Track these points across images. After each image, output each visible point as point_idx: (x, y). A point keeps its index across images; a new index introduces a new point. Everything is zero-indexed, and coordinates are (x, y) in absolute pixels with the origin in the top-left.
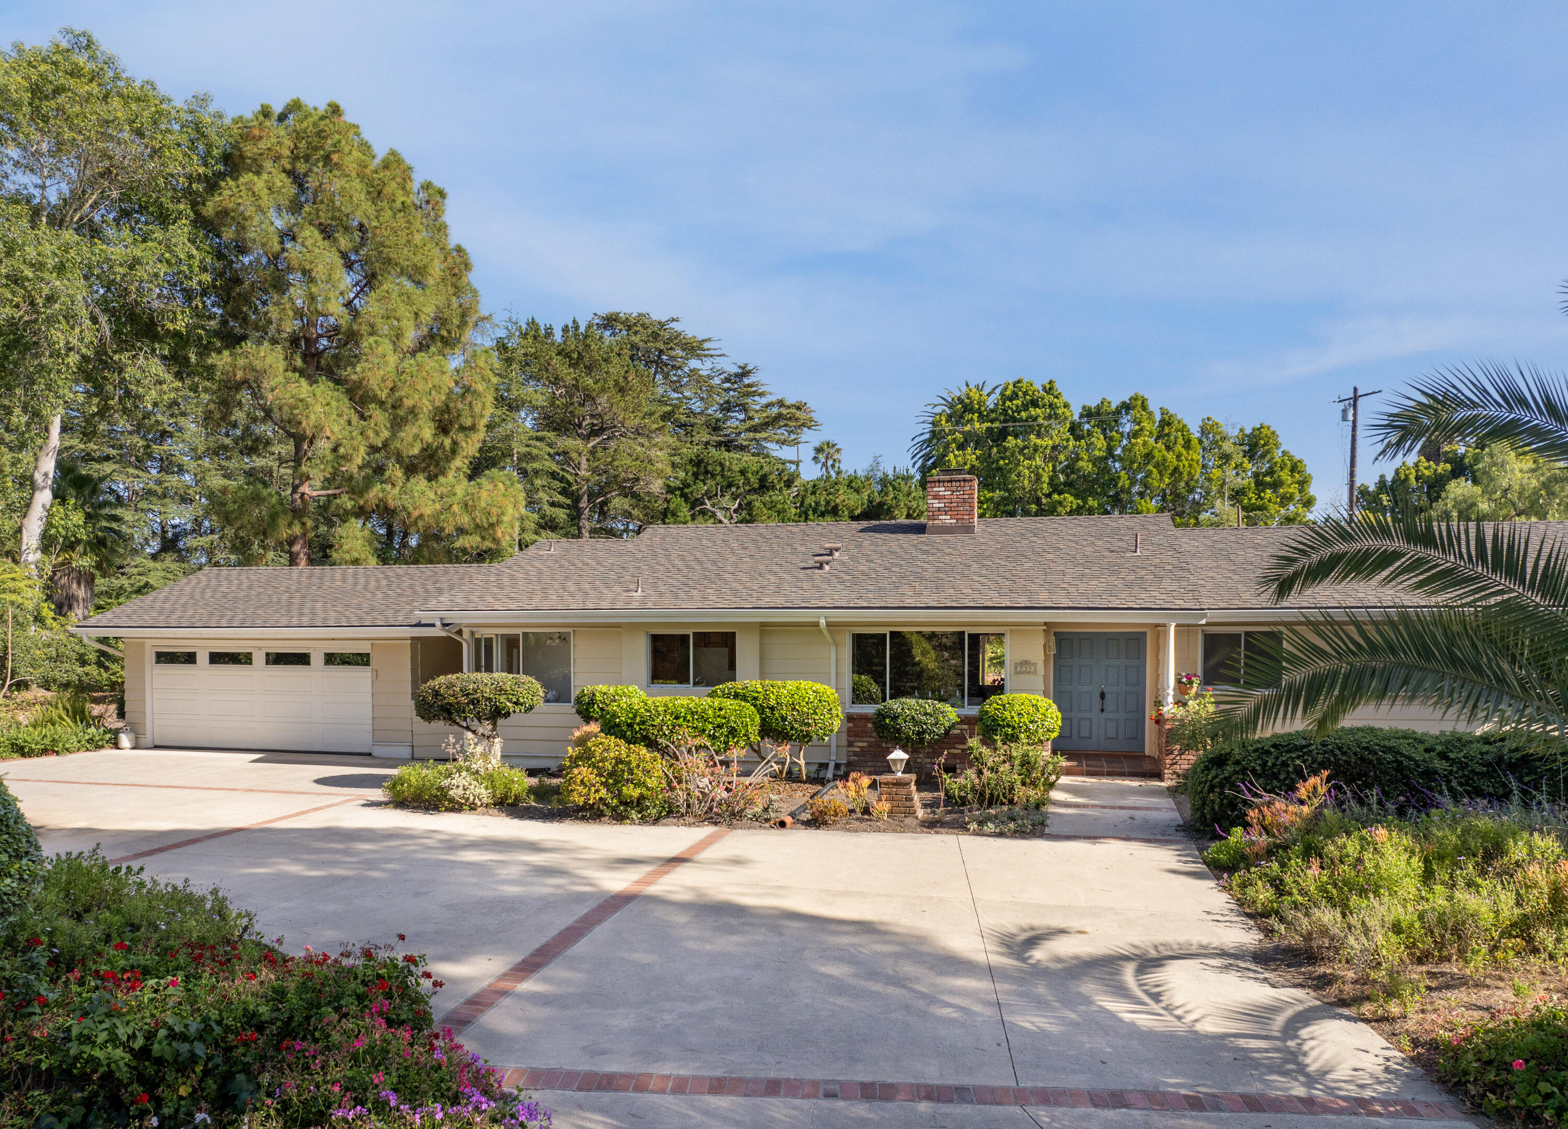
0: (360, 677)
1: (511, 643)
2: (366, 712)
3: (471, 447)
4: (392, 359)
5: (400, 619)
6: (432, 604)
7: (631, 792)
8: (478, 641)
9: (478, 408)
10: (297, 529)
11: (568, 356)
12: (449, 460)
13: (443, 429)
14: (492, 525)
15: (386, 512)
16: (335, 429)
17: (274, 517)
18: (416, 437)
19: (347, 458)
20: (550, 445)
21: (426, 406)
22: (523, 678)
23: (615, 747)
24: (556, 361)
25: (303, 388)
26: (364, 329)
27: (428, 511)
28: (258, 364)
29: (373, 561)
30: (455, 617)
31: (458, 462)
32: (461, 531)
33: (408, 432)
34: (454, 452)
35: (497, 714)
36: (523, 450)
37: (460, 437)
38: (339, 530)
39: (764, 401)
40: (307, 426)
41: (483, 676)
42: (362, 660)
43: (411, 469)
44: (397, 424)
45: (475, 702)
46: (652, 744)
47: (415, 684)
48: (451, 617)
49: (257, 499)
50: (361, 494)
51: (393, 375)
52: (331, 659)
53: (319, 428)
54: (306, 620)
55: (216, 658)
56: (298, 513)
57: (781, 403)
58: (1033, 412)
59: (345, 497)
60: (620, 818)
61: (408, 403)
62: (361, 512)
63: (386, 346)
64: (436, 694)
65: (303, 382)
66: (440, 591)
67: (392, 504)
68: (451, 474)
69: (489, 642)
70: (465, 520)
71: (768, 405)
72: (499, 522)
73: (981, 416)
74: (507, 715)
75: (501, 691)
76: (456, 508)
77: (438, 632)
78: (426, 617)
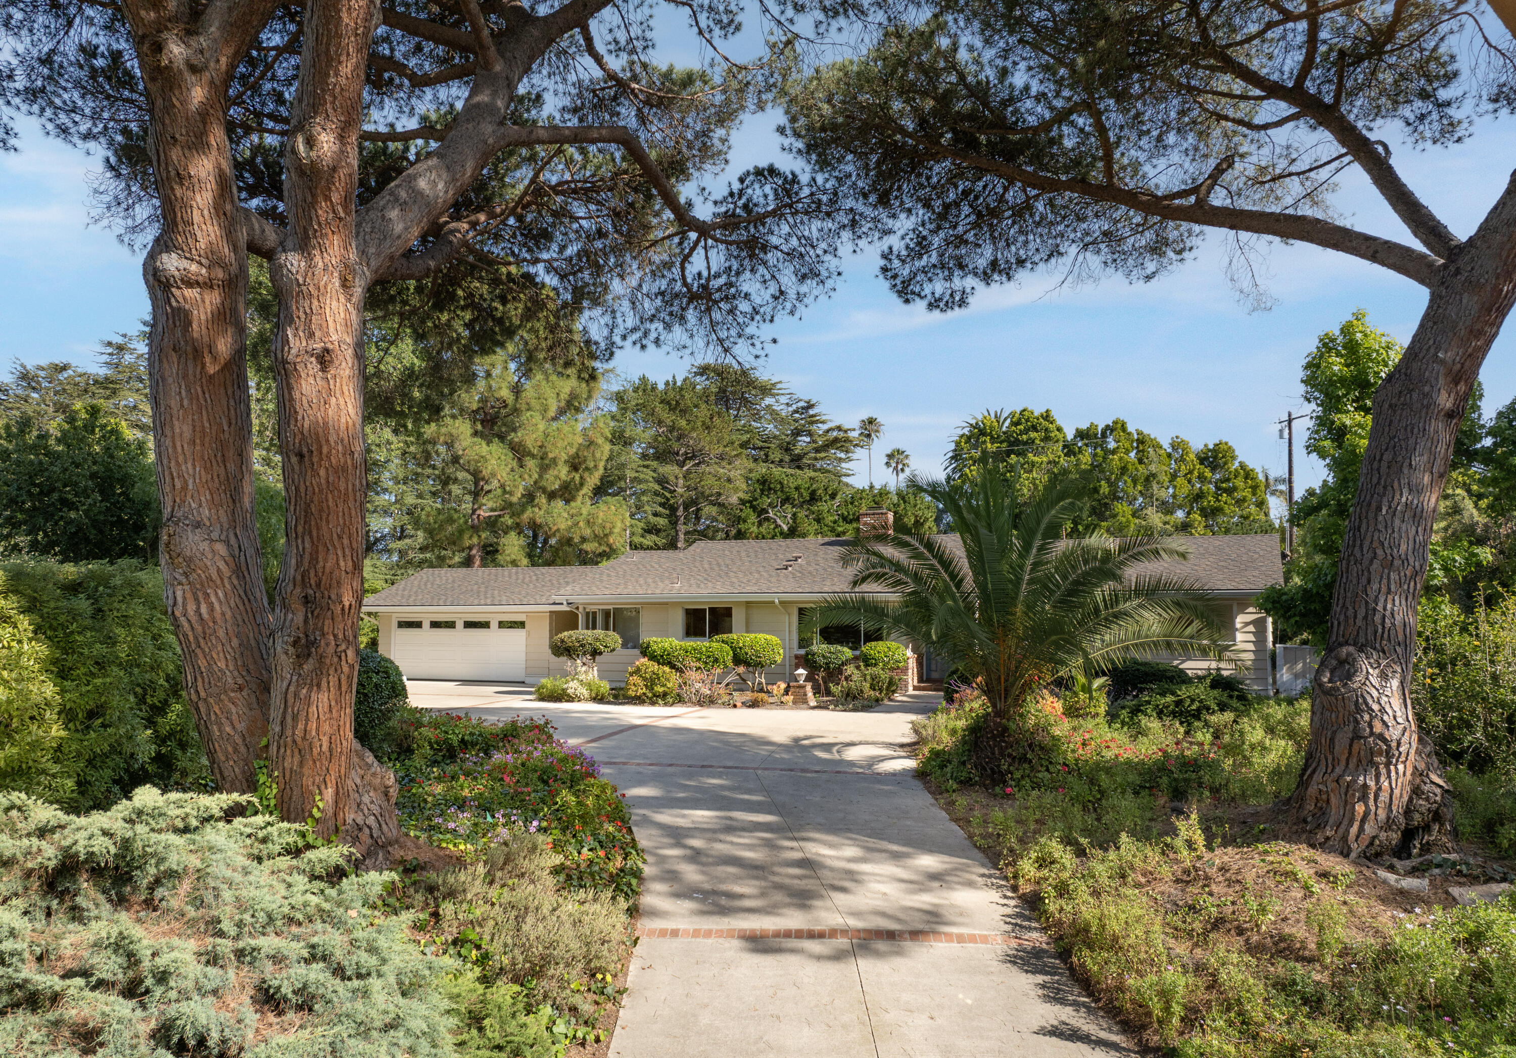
0: (518, 635)
1: (607, 614)
2: (523, 657)
3: (593, 480)
4: (542, 426)
5: (544, 600)
6: (562, 592)
7: (659, 689)
8: (588, 614)
9: (598, 455)
10: (475, 540)
11: (668, 403)
12: (578, 490)
13: (575, 468)
14: (606, 535)
15: (535, 527)
16: (503, 474)
17: (461, 532)
18: (557, 477)
19: (511, 493)
20: (654, 471)
21: (564, 457)
22: (611, 633)
23: (653, 667)
24: (659, 408)
25: (483, 448)
26: (524, 407)
27: (563, 526)
28: (454, 431)
29: (525, 561)
30: (573, 599)
31: (584, 490)
32: (584, 540)
33: (550, 475)
34: (582, 484)
35: (595, 653)
36: (634, 475)
37: (586, 475)
38: (503, 540)
39: (825, 427)
40: (485, 473)
41: (589, 632)
42: (522, 625)
43: (552, 496)
44: (544, 468)
45: (583, 646)
46: (673, 667)
47: (551, 637)
48: (572, 599)
49: (451, 520)
50: (519, 515)
51: (542, 438)
52: (502, 625)
53: (493, 475)
54: (489, 601)
55: (435, 625)
56: (475, 529)
57: (839, 428)
58: (1033, 435)
59: (507, 517)
60: (653, 703)
61: (551, 455)
62: (518, 528)
63: (537, 418)
64: (562, 641)
65: (484, 443)
66: (567, 583)
67: (538, 521)
68: (579, 499)
69: (594, 613)
70: (587, 532)
71: (828, 431)
72: (611, 533)
73: (992, 437)
74: (601, 653)
75: (597, 639)
76: (581, 524)
77: (564, 608)
78: (558, 599)
